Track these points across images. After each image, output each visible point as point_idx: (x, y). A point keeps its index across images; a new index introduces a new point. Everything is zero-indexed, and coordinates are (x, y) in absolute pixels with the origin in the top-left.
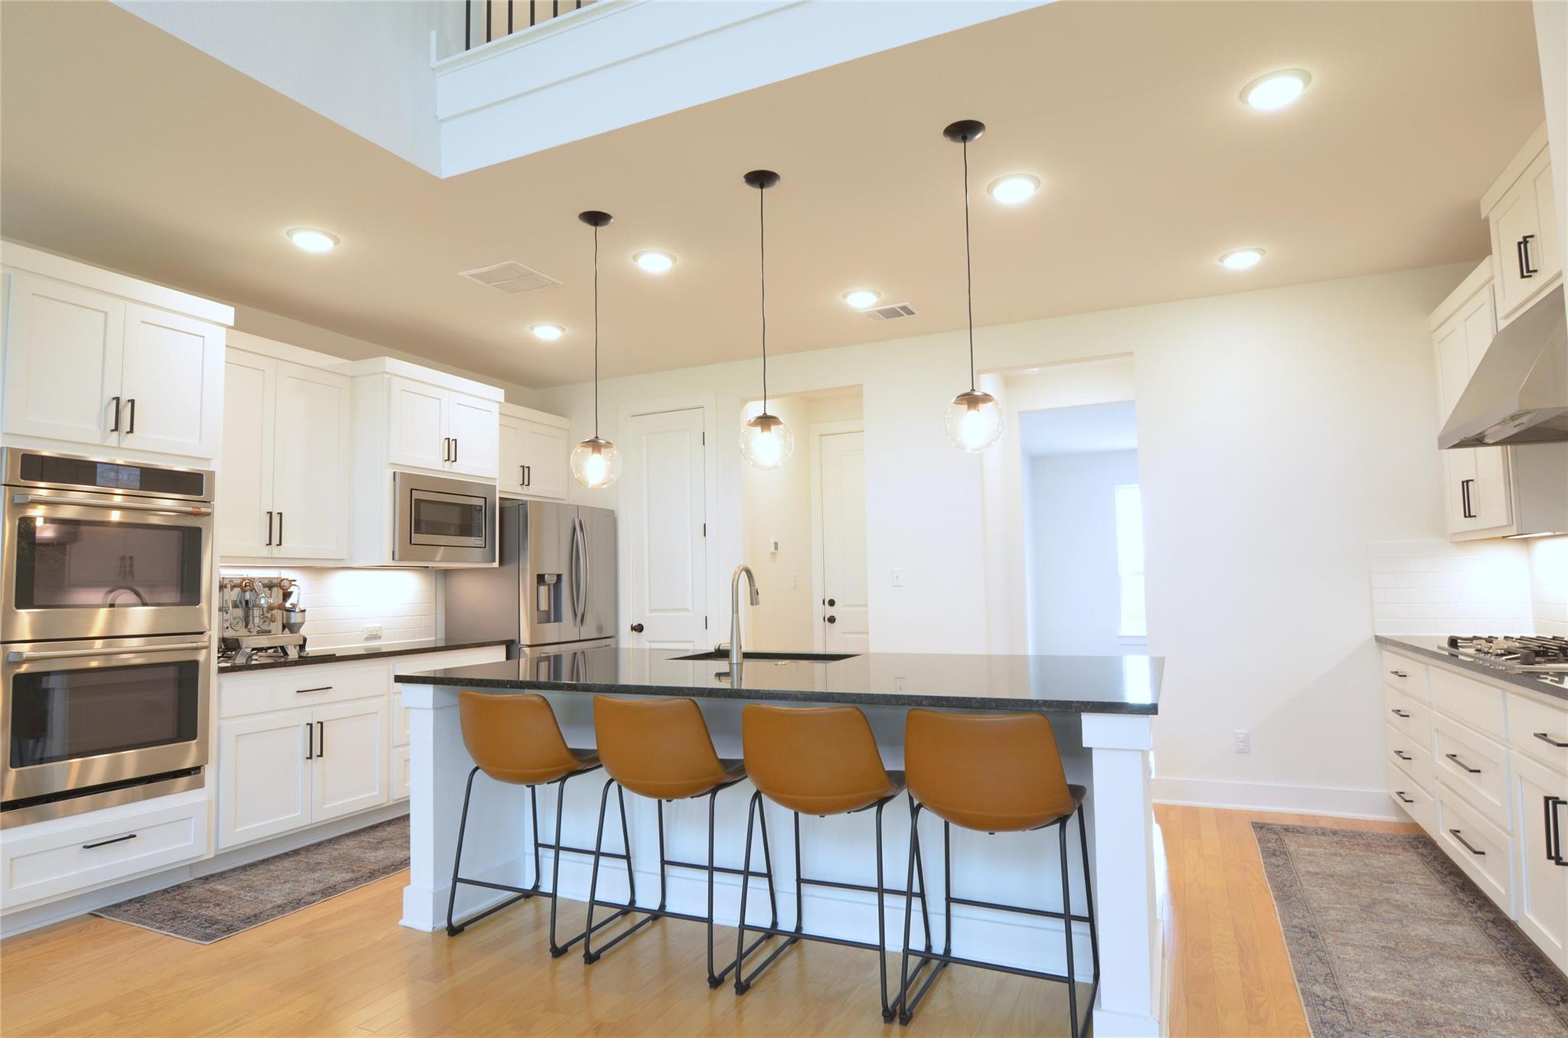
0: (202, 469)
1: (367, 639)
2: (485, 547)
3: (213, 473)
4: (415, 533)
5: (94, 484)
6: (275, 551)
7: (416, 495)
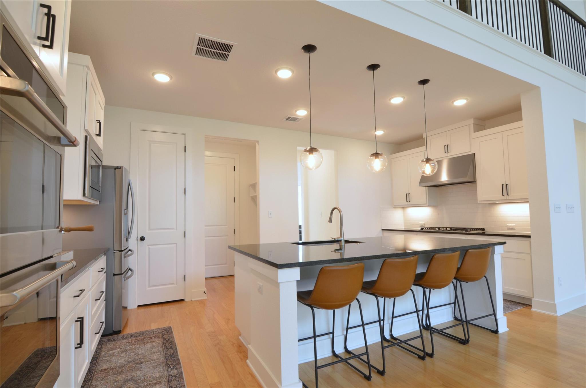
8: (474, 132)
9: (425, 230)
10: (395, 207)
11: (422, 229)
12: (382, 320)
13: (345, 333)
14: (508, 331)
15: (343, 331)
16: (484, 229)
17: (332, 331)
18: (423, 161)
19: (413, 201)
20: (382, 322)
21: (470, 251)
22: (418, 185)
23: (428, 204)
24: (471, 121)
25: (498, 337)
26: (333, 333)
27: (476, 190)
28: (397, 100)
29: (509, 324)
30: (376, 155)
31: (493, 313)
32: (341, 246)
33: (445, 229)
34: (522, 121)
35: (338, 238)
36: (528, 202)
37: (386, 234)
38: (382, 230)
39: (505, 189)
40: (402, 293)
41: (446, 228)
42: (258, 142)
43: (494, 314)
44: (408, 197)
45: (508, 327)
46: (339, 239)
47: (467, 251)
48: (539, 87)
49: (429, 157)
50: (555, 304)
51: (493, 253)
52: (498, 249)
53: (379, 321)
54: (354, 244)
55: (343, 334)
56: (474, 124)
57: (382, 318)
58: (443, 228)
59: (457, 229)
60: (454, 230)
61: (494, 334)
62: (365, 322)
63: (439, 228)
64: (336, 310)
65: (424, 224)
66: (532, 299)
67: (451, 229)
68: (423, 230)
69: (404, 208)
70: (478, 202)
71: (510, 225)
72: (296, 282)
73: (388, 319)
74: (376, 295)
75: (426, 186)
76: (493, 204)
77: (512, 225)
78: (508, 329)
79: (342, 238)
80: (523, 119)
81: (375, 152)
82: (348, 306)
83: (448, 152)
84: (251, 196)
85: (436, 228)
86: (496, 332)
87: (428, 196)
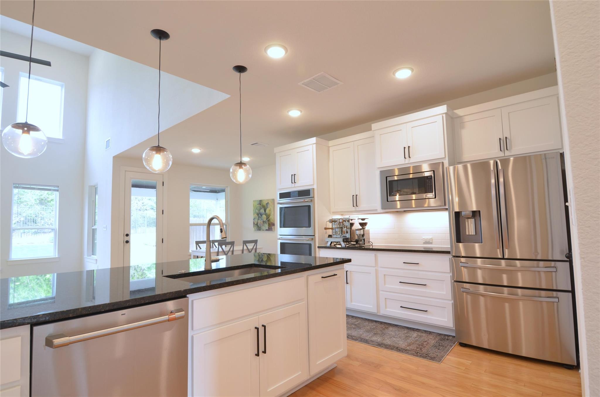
0: (309, 188)
1: (424, 243)
2: (435, 197)
3: (314, 189)
4: (389, 196)
5: (290, 197)
6: (358, 209)
7: (389, 179)
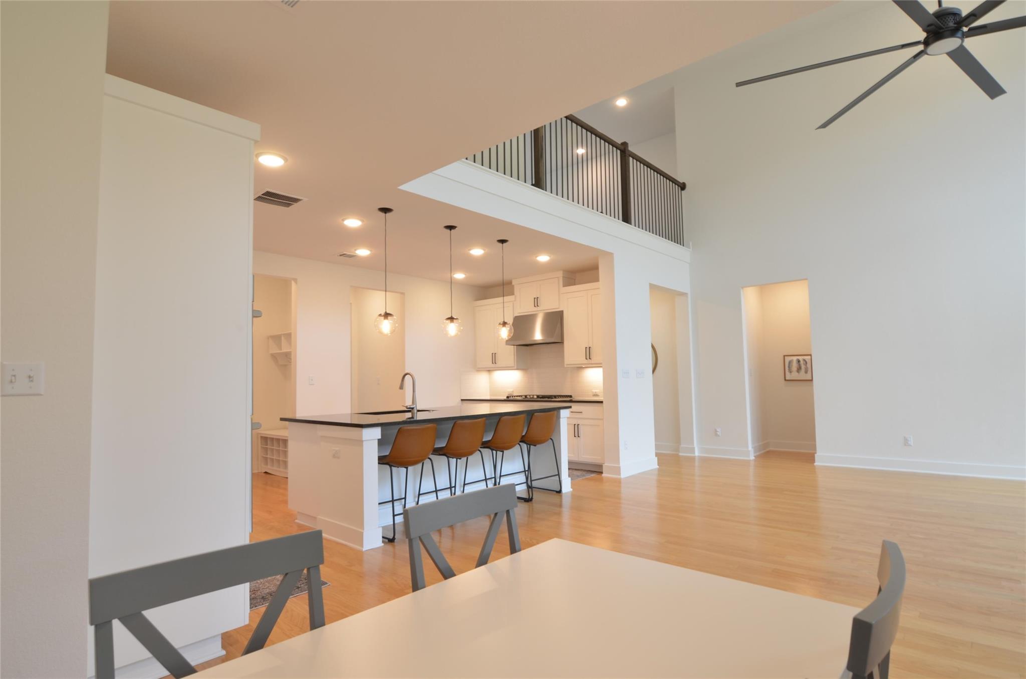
8: (564, 286)
9: (511, 398)
10: (479, 370)
11: (508, 397)
12: (454, 487)
13: (417, 500)
14: (571, 491)
15: (415, 497)
16: (571, 396)
17: (404, 497)
18: (500, 324)
19: (500, 363)
20: (453, 489)
21: (536, 414)
22: (505, 344)
23: (516, 366)
24: (560, 274)
25: (561, 496)
26: (405, 498)
27: (563, 351)
28: (477, 252)
29: (573, 486)
30: (451, 319)
31: (557, 473)
32: (413, 414)
33: (531, 397)
34: (598, 283)
35: (410, 406)
36: (601, 367)
37: (466, 404)
38: (462, 400)
39: (588, 353)
40: (471, 453)
41: (533, 395)
42: (295, 280)
43: (559, 475)
44: (494, 360)
45: (571, 488)
46: (412, 407)
47: (533, 415)
48: (612, 254)
49: (506, 321)
50: (620, 467)
51: (558, 417)
52: (564, 413)
53: (451, 488)
54: (427, 412)
55: (414, 501)
56: (563, 277)
57: (453, 485)
58: (530, 395)
59: (544, 397)
60: (541, 398)
61: (558, 494)
62: (438, 489)
63: (526, 396)
64: (410, 468)
65: (513, 391)
66: (603, 465)
67: (538, 397)
68: (510, 399)
69: (489, 371)
70: (565, 366)
71: (594, 391)
72: (377, 441)
73: (460, 486)
74: (449, 455)
75: (514, 345)
76: (580, 368)
77: (596, 391)
78: (572, 490)
79: (415, 406)
80: (600, 280)
81: (450, 316)
82: (420, 465)
83: (538, 306)
84: (271, 352)
85: (521, 396)
86: (560, 492)
87: (517, 358)
